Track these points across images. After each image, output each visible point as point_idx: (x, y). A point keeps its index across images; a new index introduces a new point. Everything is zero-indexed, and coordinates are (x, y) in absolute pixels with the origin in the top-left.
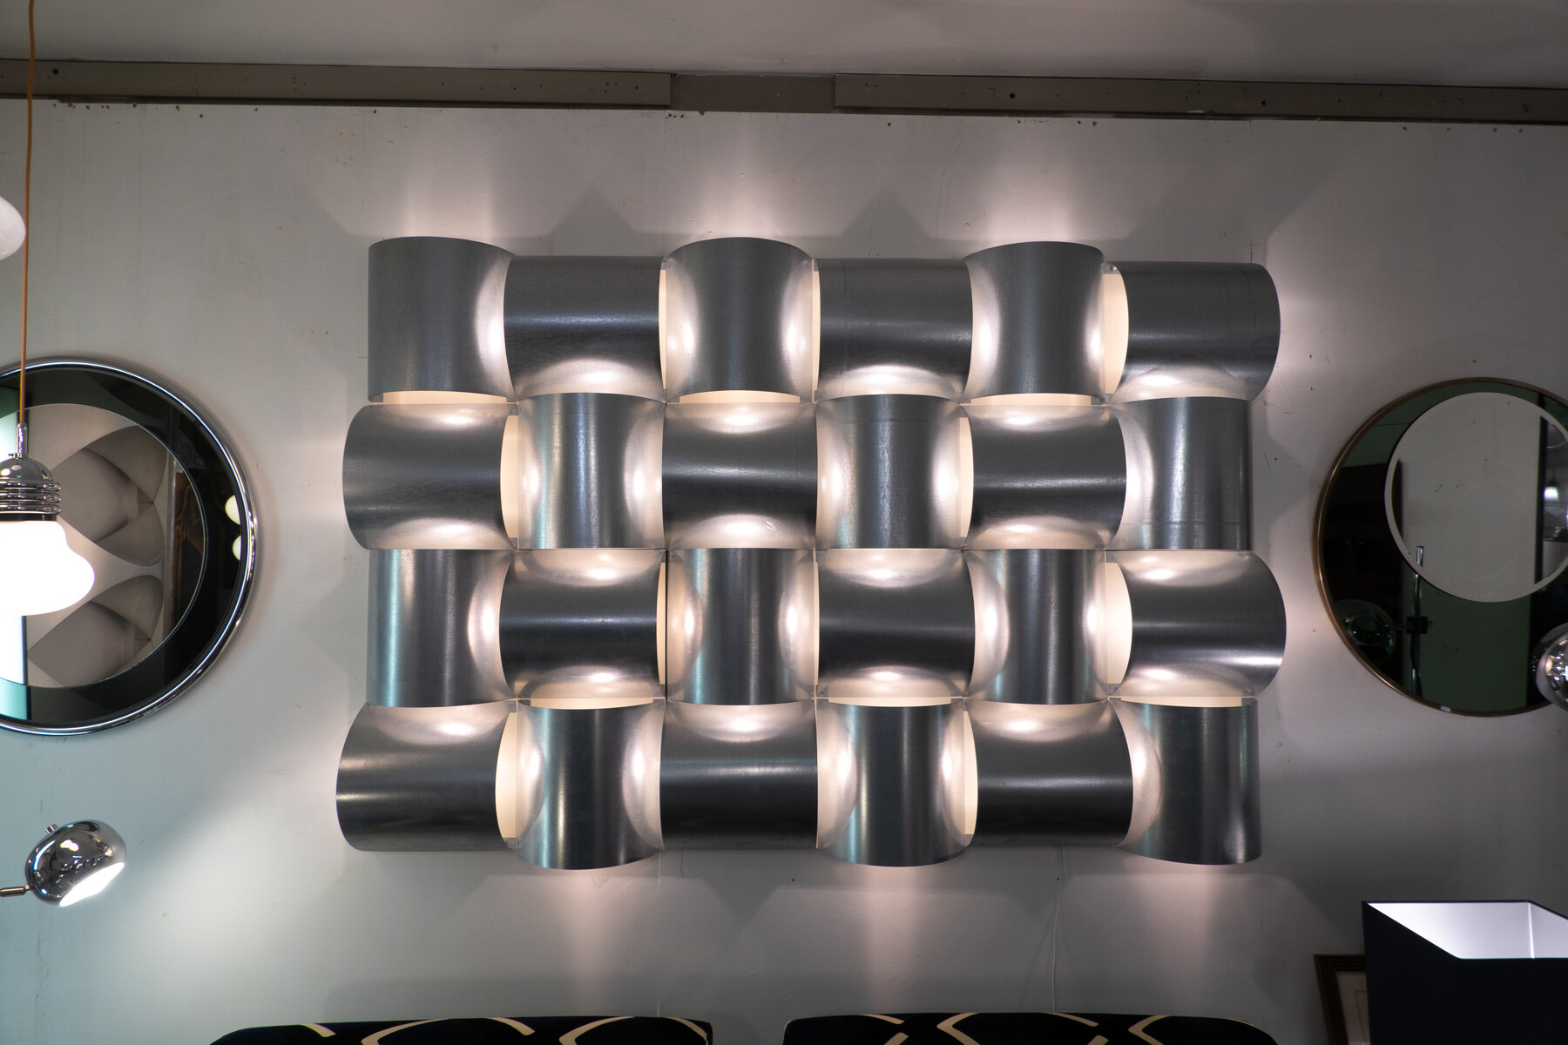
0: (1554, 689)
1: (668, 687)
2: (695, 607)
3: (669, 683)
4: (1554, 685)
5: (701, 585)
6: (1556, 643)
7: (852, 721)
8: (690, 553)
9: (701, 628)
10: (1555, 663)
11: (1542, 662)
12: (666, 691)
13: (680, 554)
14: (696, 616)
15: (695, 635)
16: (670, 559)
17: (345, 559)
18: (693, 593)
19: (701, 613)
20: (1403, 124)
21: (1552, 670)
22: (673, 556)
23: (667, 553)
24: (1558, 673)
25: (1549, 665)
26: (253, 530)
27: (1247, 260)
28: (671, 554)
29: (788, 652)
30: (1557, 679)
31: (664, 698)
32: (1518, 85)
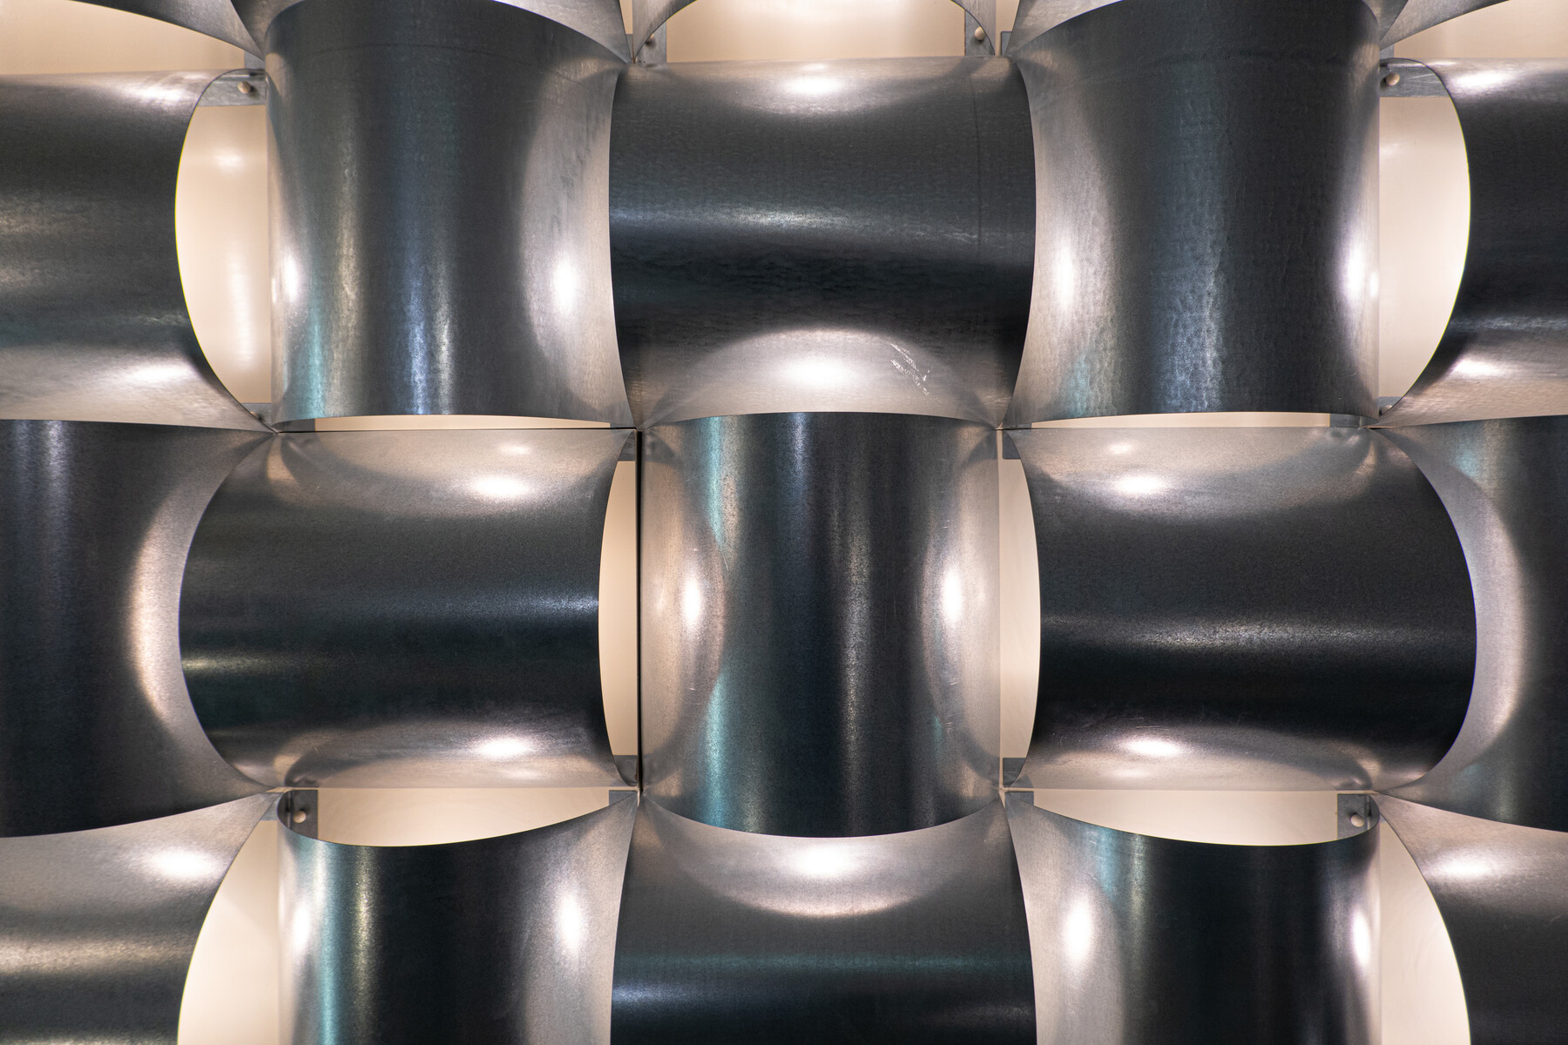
1: (645, 761)
2: (707, 572)
3: (646, 751)
5: (721, 513)
7: (1102, 863)
8: (693, 428)
9: (720, 628)
12: (639, 770)
13: (670, 437)
14: (709, 594)
15: (706, 631)
16: (647, 451)
18: (701, 533)
19: (720, 587)
22: (653, 446)
23: (640, 436)
28: (648, 440)
29: (943, 662)
31: (637, 788)
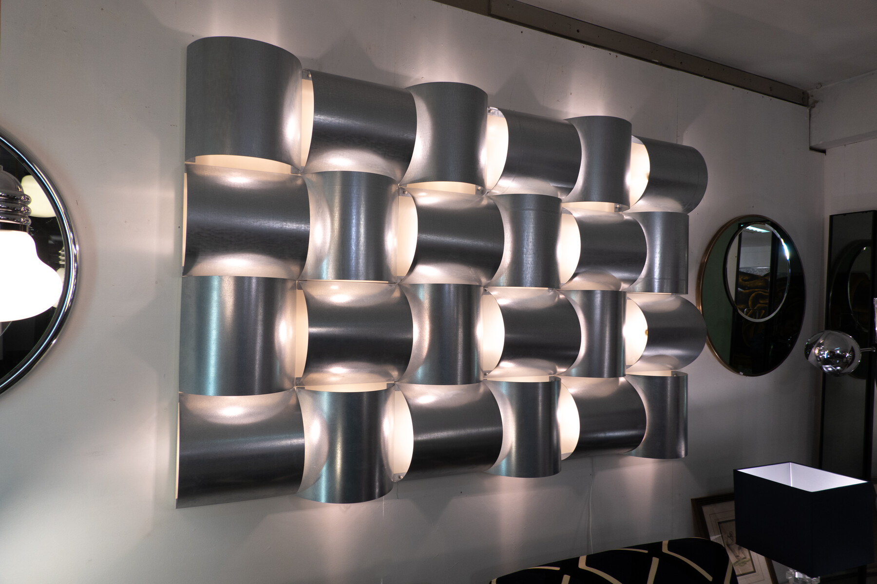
0: (818, 361)
4: (819, 359)
6: (818, 342)
10: (820, 351)
11: (813, 350)
17: (156, 283)
20: (733, 87)
21: (818, 353)
24: (821, 355)
25: (817, 351)
26: (75, 256)
27: (675, 142)
30: (821, 357)
32: (763, 76)
